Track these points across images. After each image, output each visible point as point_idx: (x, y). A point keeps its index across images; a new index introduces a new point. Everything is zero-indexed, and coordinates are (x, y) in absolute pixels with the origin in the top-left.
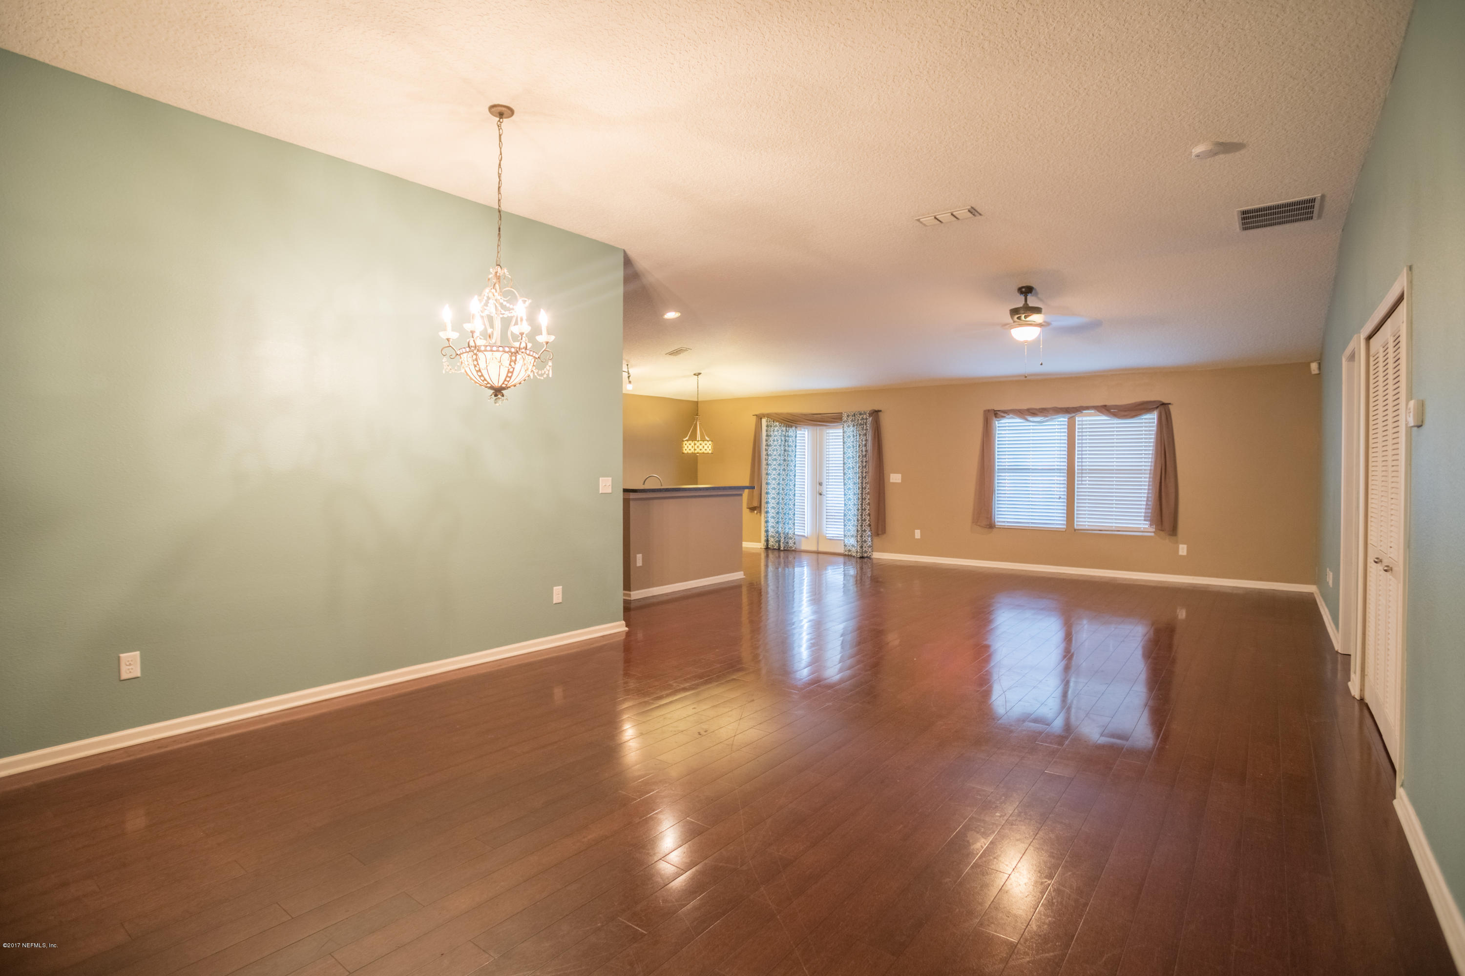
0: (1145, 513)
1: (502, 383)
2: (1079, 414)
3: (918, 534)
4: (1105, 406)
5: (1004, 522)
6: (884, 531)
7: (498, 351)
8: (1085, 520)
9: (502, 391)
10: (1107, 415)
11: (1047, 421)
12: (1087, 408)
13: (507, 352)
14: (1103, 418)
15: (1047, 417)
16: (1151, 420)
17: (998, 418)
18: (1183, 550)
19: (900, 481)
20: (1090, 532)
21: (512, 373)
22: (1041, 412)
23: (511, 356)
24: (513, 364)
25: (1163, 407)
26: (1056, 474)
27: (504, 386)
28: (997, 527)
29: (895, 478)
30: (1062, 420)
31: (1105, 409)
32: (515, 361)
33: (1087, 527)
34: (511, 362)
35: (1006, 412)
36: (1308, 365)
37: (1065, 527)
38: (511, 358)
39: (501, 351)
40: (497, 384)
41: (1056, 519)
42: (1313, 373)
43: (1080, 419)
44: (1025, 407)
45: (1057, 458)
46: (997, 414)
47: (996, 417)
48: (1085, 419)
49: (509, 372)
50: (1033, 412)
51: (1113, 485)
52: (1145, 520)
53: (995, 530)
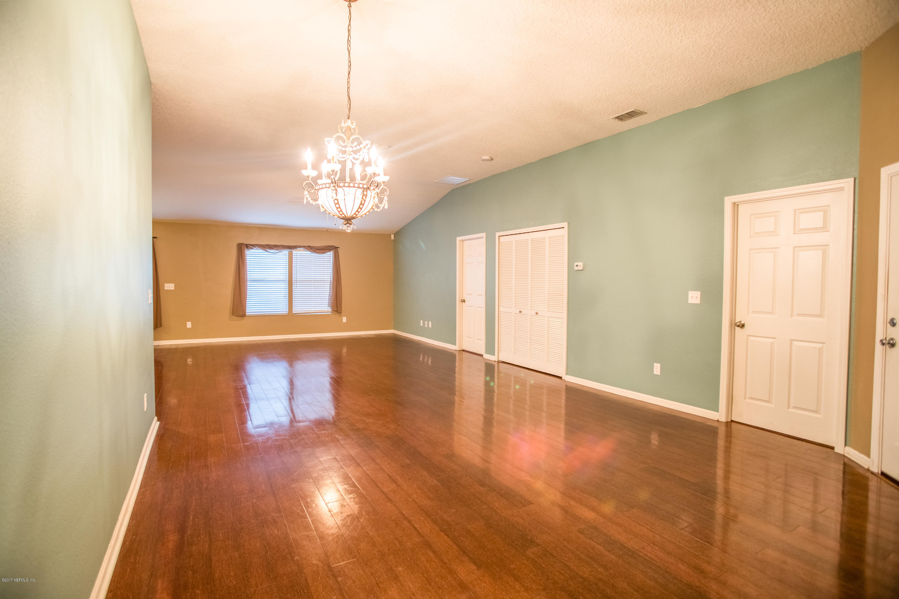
0: (328, 302)
1: (354, 213)
2: (295, 250)
3: (189, 325)
4: (309, 246)
5: (251, 312)
6: (161, 326)
7: (354, 187)
8: (298, 309)
9: (352, 220)
10: (310, 251)
11: (278, 252)
12: (300, 247)
13: (361, 188)
14: (308, 253)
15: (278, 250)
16: (331, 255)
17: (248, 249)
18: (344, 320)
19: (173, 289)
20: (303, 314)
21: (363, 205)
22: (275, 247)
23: (363, 191)
24: (364, 197)
25: (335, 249)
26: (281, 283)
27: (355, 216)
28: (247, 315)
29: (169, 287)
30: (286, 252)
31: (310, 248)
32: (366, 196)
33: (299, 312)
34: (363, 196)
35: (254, 246)
36: (391, 235)
37: (287, 312)
38: (363, 193)
39: (356, 187)
40: (349, 214)
41: (282, 308)
42: (392, 239)
43: (295, 252)
44: (264, 244)
45: (282, 274)
46: (248, 246)
47: (247, 248)
48: (297, 252)
49: (361, 204)
50: (271, 247)
51: (312, 288)
52: (328, 306)
53: (245, 318)
